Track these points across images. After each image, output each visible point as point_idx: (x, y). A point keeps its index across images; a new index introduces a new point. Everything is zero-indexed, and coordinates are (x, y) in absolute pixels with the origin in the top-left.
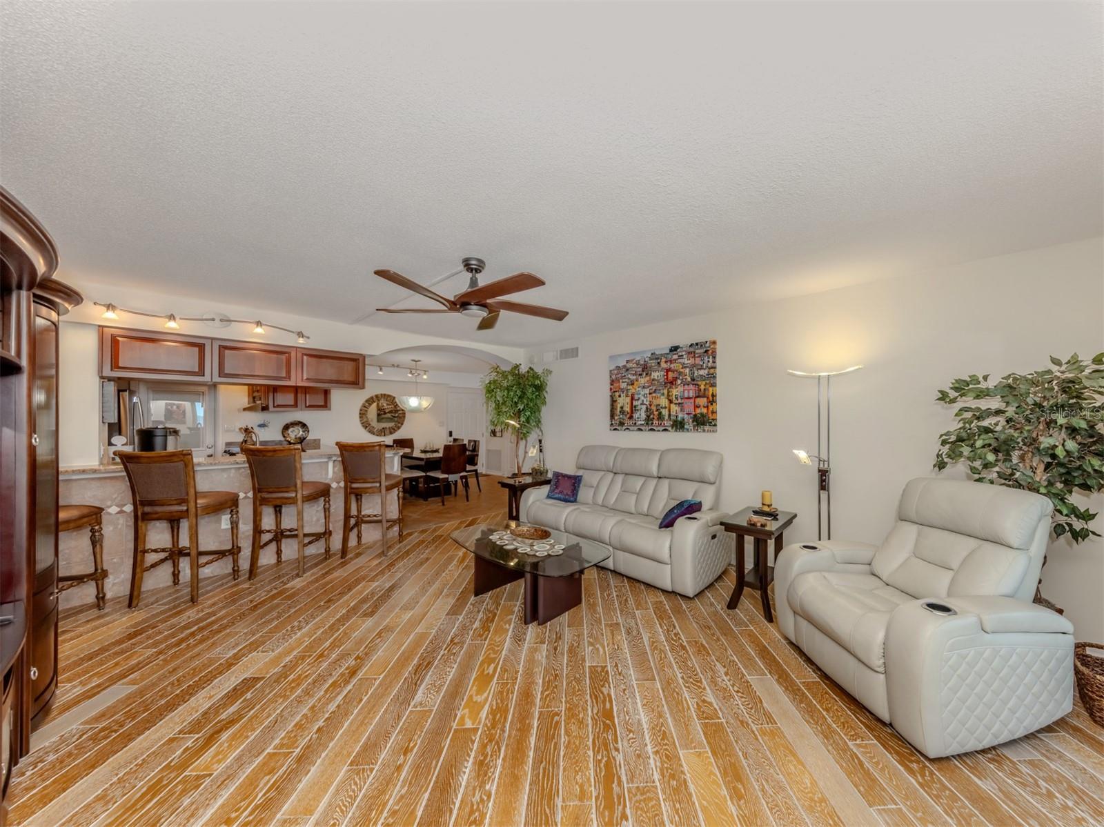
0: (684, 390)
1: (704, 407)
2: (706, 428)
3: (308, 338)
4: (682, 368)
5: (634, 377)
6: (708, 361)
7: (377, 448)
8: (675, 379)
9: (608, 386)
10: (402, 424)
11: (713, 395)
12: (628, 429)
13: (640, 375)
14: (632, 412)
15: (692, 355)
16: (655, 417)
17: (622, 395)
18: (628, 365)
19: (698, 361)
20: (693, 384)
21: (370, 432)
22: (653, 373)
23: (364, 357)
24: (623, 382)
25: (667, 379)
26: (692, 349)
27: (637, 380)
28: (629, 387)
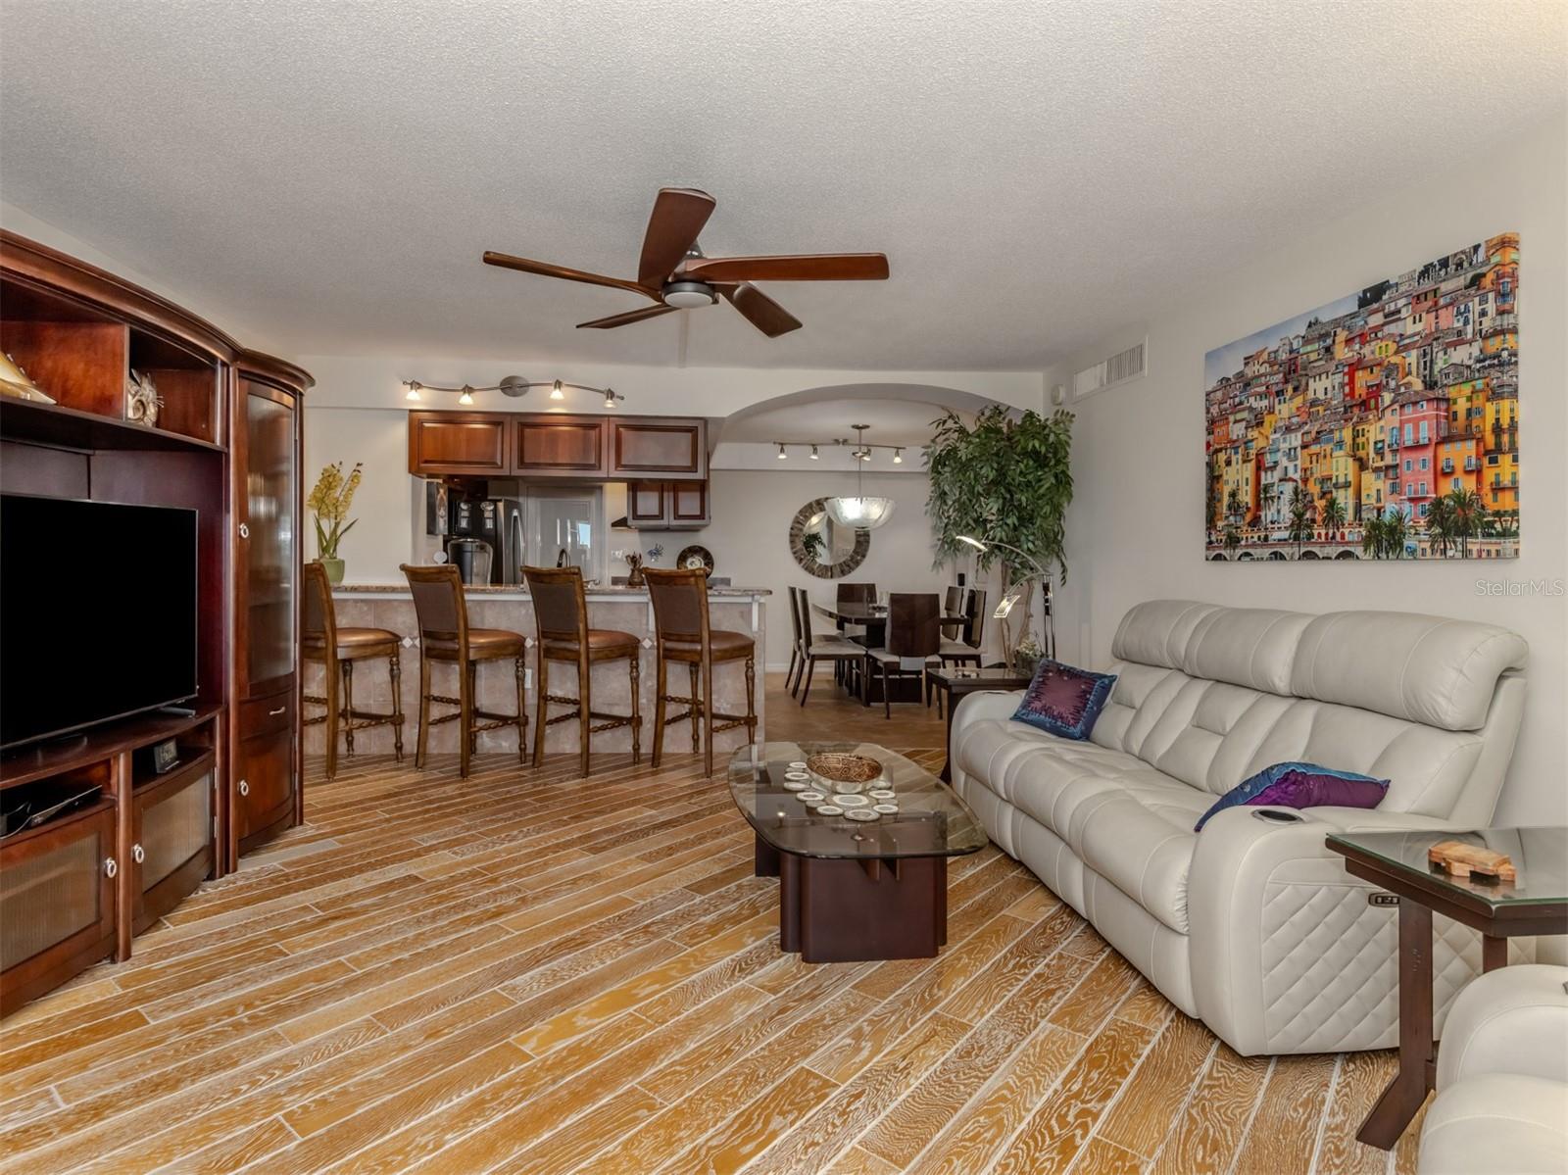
0: (1402, 423)
1: (1468, 472)
2: (1474, 545)
3: (622, 398)
4: (1397, 353)
5: (1265, 403)
6: (1484, 310)
7: (692, 579)
8: (1375, 391)
9: (1202, 437)
10: (864, 556)
11: (1497, 429)
12: (1247, 554)
13: (1279, 393)
14: (1258, 507)
15: (1430, 303)
16: (1319, 518)
17: (1234, 459)
18: (1249, 372)
19: (1448, 320)
20: (1429, 400)
21: (806, 569)
22: (1311, 381)
23: (705, 421)
24: (1236, 422)
25: (1352, 393)
26: (1427, 285)
27: (1271, 411)
28: (1253, 434)
